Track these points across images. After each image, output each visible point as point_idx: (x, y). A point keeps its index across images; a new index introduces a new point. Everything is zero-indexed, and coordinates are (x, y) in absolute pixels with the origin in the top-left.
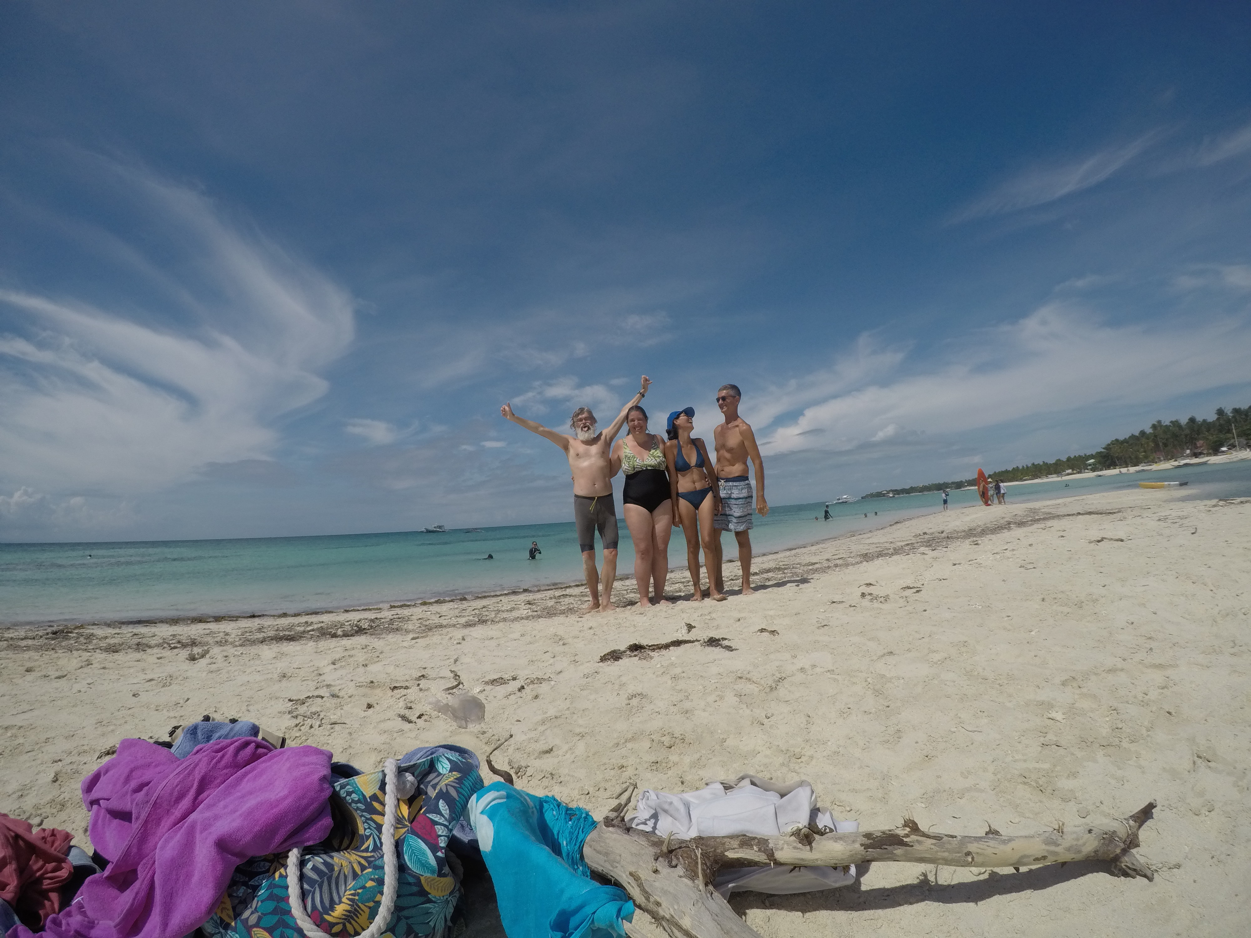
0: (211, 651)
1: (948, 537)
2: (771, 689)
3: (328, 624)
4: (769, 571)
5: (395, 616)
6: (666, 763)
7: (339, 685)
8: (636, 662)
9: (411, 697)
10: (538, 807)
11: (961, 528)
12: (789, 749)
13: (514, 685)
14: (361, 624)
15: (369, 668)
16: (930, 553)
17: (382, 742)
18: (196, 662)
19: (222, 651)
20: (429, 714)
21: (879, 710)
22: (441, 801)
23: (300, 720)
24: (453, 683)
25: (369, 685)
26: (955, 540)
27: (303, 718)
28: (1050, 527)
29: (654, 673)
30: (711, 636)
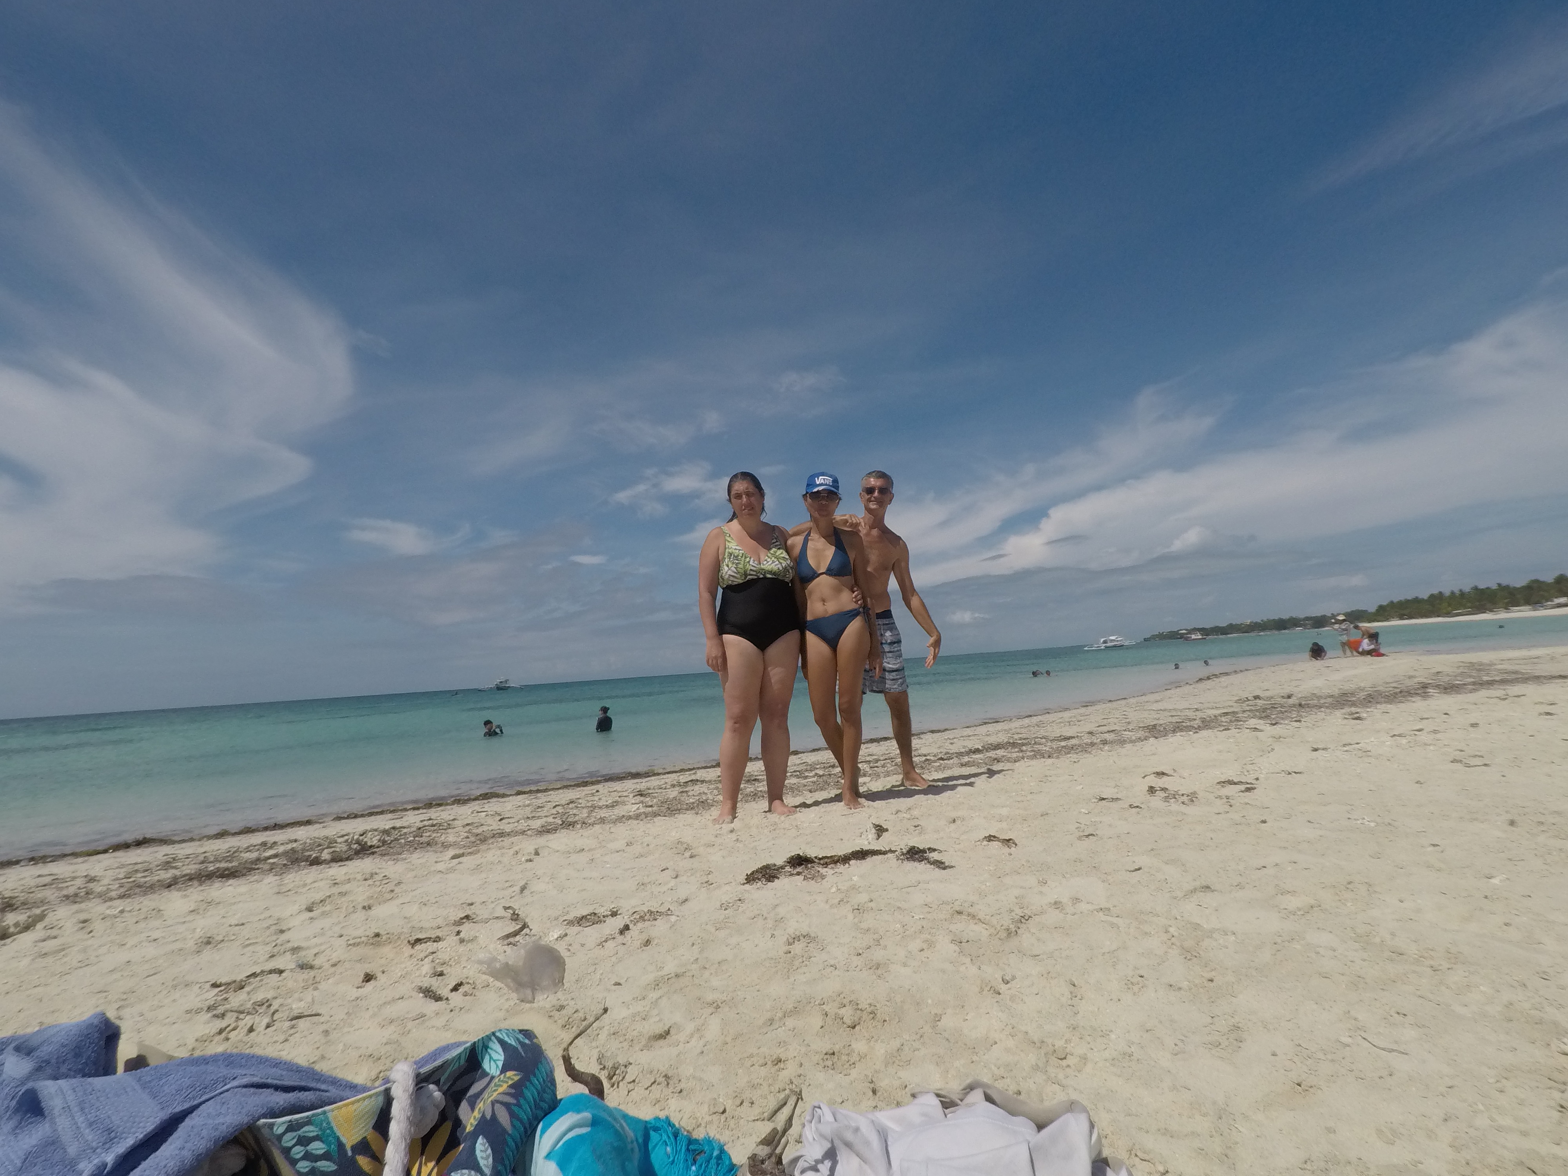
0: (51, 915)
1: (1300, 705)
2: (1009, 933)
3: (305, 843)
4: (997, 747)
5: (426, 823)
6: (848, 1055)
7: (316, 945)
8: (799, 884)
9: (442, 956)
10: (640, 1140)
11: (1326, 691)
12: (1045, 1040)
13: (614, 925)
14: (365, 840)
15: (373, 912)
16: (1269, 729)
17: (385, 1041)
18: (8, 941)
19: (77, 912)
20: (471, 982)
21: (1196, 986)
22: (481, 1140)
23: (230, 1019)
24: (514, 927)
25: (371, 941)
26: (1314, 710)
27: (235, 1015)
28: (1518, 696)
29: (827, 902)
30: (911, 844)
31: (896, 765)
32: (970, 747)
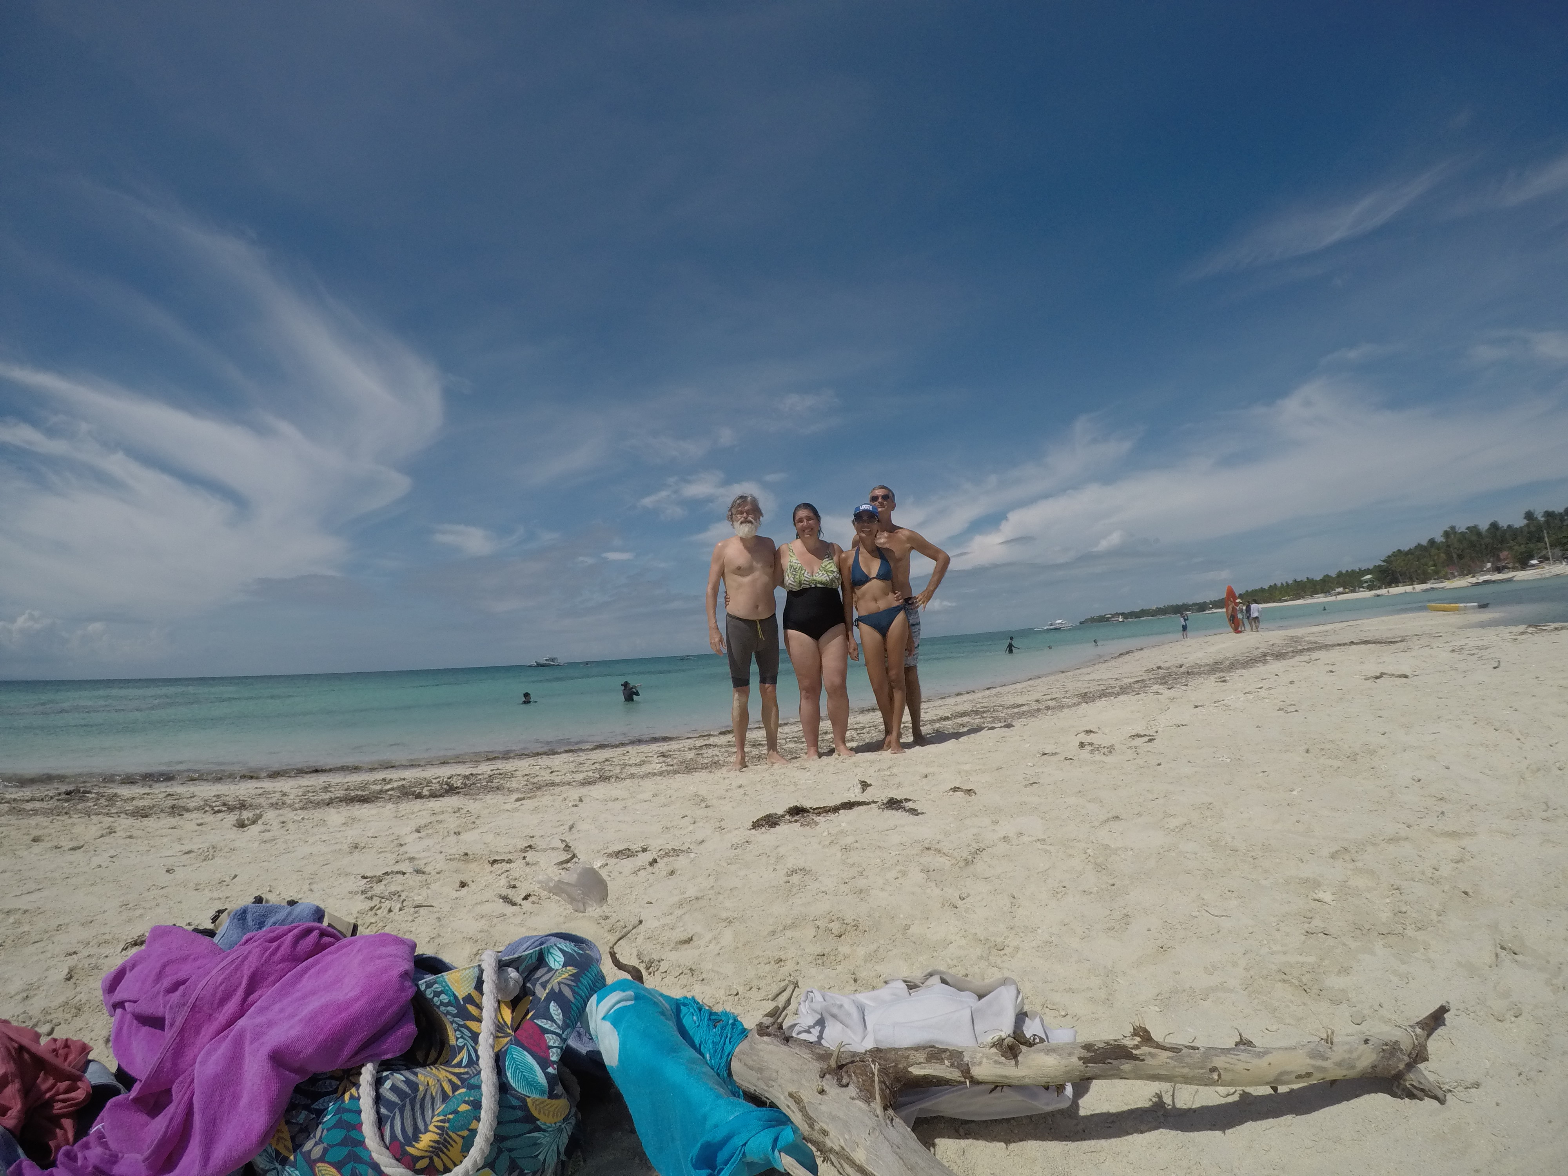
0: (265, 815)
1: (1188, 673)
2: (967, 863)
3: (411, 781)
4: (963, 714)
5: (495, 772)
6: (835, 955)
7: (425, 857)
8: (796, 829)
9: (515, 873)
10: (674, 1010)
11: (1205, 661)
12: (989, 938)
13: (644, 859)
14: (452, 782)
15: (462, 837)
16: (1166, 692)
17: (479, 929)
18: (246, 829)
19: (278, 815)
20: (537, 894)
21: (1102, 890)
22: (552, 1003)
23: (376, 902)
24: (566, 856)
25: (462, 858)
26: (1197, 676)
27: (379, 899)
28: (1316, 660)
29: (820, 843)
30: (891, 796)
31: (879, 731)
32: (941, 715)
